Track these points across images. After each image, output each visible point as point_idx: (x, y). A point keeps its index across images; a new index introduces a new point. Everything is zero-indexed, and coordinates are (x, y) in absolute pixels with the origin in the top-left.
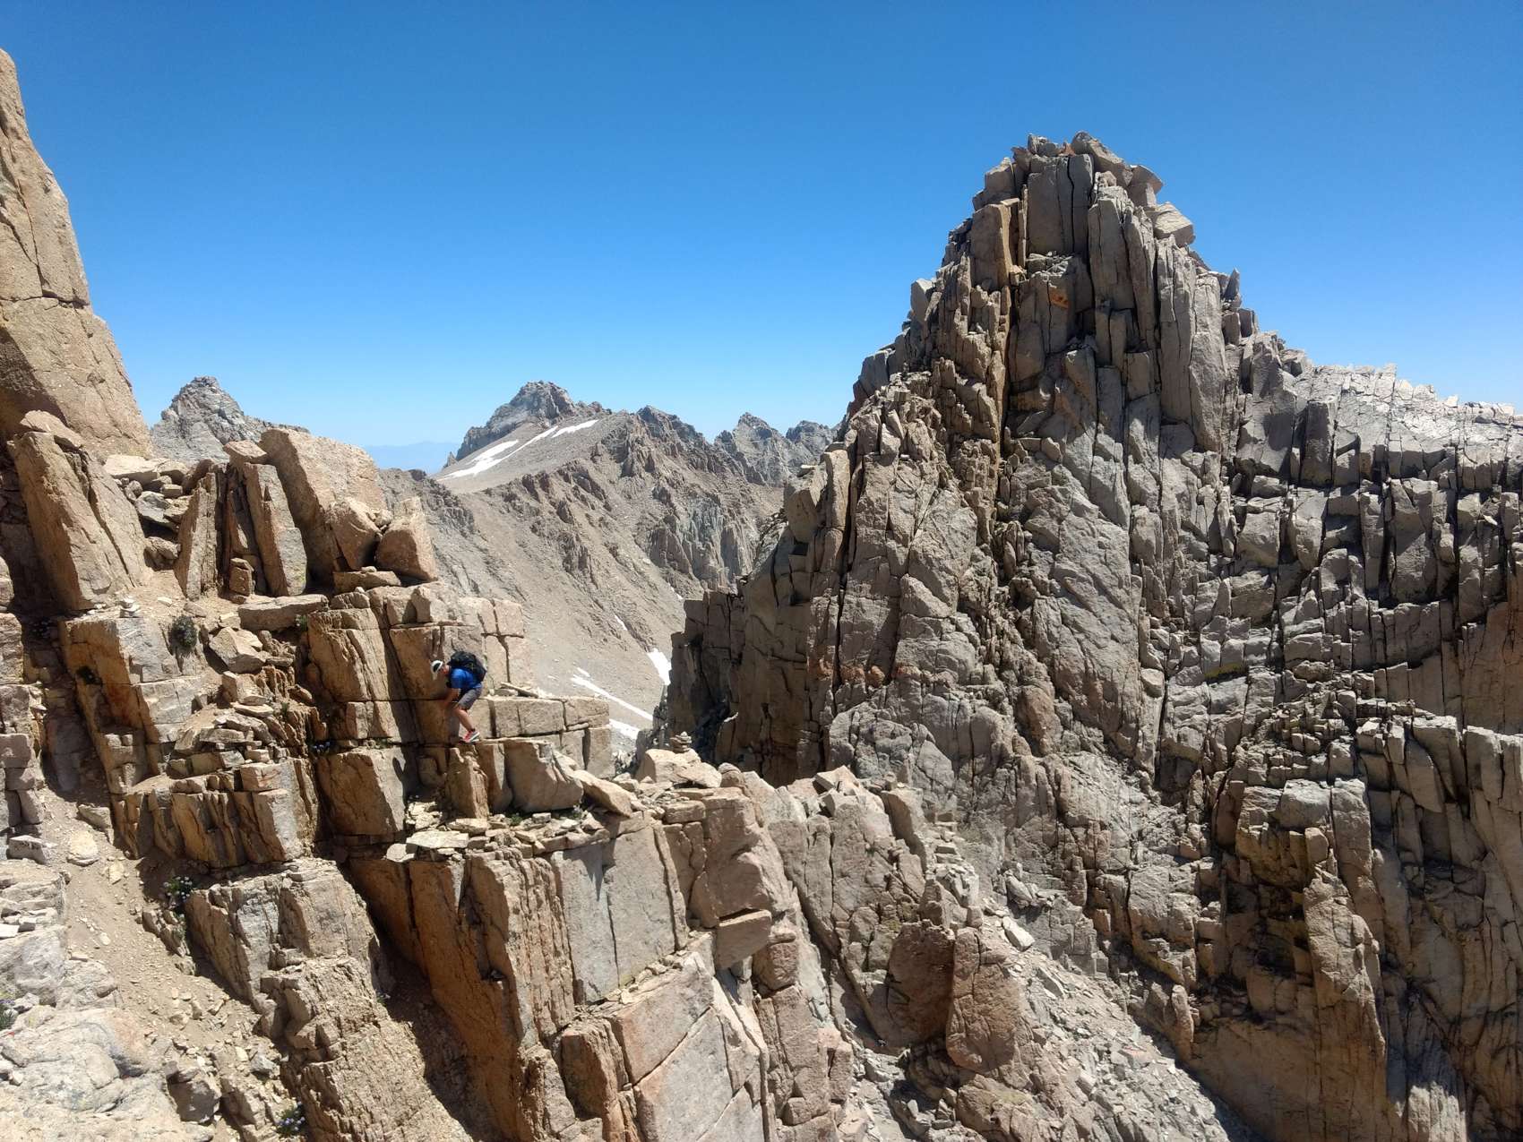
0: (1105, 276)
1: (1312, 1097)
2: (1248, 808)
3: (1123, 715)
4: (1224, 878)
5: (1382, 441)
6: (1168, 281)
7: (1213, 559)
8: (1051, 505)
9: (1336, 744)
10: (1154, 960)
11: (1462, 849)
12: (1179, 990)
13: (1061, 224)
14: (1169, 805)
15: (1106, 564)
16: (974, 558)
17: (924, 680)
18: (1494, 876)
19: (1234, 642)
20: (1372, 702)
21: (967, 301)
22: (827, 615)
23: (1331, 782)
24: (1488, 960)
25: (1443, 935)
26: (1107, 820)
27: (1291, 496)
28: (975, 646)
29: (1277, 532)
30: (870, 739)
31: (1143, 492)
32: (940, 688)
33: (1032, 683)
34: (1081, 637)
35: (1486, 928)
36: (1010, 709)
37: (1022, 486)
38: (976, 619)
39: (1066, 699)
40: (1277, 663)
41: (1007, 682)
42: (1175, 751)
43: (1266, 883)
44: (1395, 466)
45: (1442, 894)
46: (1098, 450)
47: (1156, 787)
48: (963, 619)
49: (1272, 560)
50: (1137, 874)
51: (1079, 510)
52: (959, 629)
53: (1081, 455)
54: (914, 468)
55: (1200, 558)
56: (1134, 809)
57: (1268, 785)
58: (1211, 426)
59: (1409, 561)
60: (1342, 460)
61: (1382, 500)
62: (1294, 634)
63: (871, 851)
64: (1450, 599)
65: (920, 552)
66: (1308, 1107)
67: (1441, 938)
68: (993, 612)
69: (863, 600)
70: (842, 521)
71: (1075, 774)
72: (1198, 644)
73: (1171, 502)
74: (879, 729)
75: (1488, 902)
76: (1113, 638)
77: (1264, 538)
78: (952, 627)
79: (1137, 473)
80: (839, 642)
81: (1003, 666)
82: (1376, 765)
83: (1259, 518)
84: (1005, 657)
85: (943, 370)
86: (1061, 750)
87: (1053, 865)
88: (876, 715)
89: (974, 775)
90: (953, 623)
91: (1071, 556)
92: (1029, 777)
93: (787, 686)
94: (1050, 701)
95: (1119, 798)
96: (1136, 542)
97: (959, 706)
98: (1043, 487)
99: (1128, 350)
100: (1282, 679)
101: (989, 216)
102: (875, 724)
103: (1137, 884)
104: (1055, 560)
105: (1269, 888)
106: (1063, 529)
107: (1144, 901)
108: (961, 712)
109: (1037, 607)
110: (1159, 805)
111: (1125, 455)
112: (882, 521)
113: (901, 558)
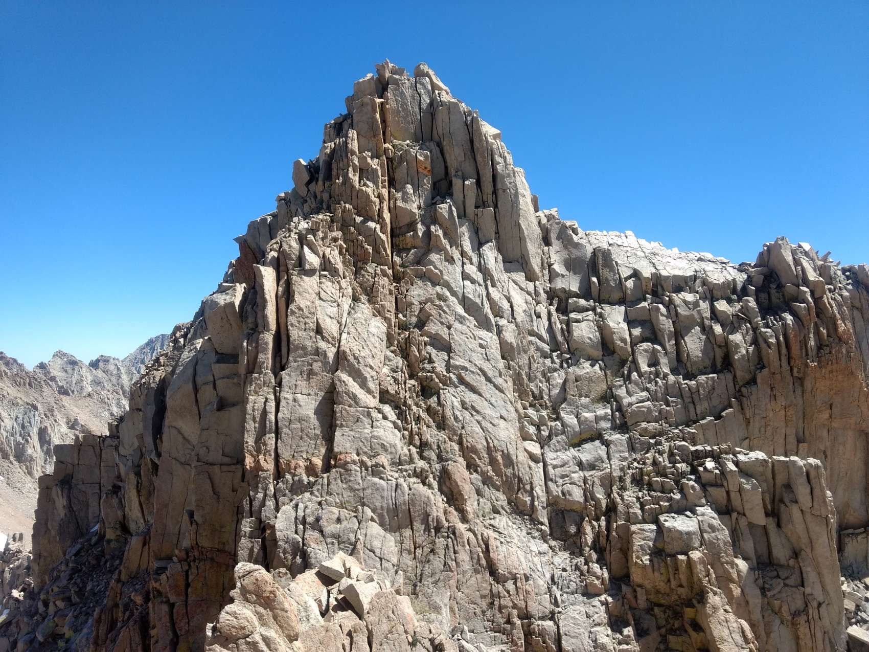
0: (456, 155)
2: (637, 542)
3: (520, 480)
4: (627, 607)
5: (654, 271)
6: (500, 160)
7: (555, 356)
8: (440, 316)
9: (684, 482)
11: (781, 553)
14: (566, 549)
15: (488, 360)
16: (386, 357)
17: (363, 463)
18: (809, 569)
19: (587, 414)
20: (700, 448)
21: (356, 162)
22: (265, 413)
23: (694, 512)
24: (813, 636)
25: (782, 623)
26: (528, 572)
27: (599, 310)
28: (400, 431)
29: (598, 334)
31: (500, 308)
32: (376, 470)
33: (450, 459)
34: (479, 418)
35: (810, 612)
36: (435, 484)
37: (416, 303)
38: (396, 407)
39: (476, 471)
40: (623, 426)
41: (428, 460)
42: (562, 505)
43: (659, 605)
44: (668, 285)
45: (777, 590)
46: (466, 276)
47: (554, 539)
48: (387, 409)
49: (598, 353)
50: (562, 617)
51: (461, 320)
52: (385, 418)
53: (455, 279)
54: (332, 282)
55: (545, 356)
56: (544, 559)
57: (644, 521)
59: (694, 345)
60: (630, 284)
61: (667, 307)
62: (630, 404)
63: (413, 644)
64: (730, 372)
65: (348, 351)
67: (781, 626)
68: (410, 402)
69: (298, 396)
70: (273, 326)
71: (496, 535)
72: (558, 418)
73: (520, 317)
74: (325, 517)
75: (808, 590)
76: (502, 417)
77: (590, 338)
78: (380, 416)
79: (495, 294)
80: (277, 435)
81: (423, 446)
82: (719, 495)
84: (424, 439)
85: (344, 211)
86: (480, 515)
87: (493, 622)
88: (320, 504)
89: (415, 548)
90: (379, 412)
91: (461, 354)
92: (463, 542)
93: (213, 490)
94: (466, 474)
95: (531, 551)
96: (504, 345)
97: (397, 485)
98: (432, 302)
99: (477, 207)
100: (630, 438)
101: (367, 104)
102: (320, 511)
103: (565, 626)
104: (450, 357)
105: (662, 609)
106: (452, 335)
107: (573, 640)
108: (399, 491)
109: (442, 396)
110: (560, 553)
111: (485, 281)
112: (311, 325)
113: (331, 356)
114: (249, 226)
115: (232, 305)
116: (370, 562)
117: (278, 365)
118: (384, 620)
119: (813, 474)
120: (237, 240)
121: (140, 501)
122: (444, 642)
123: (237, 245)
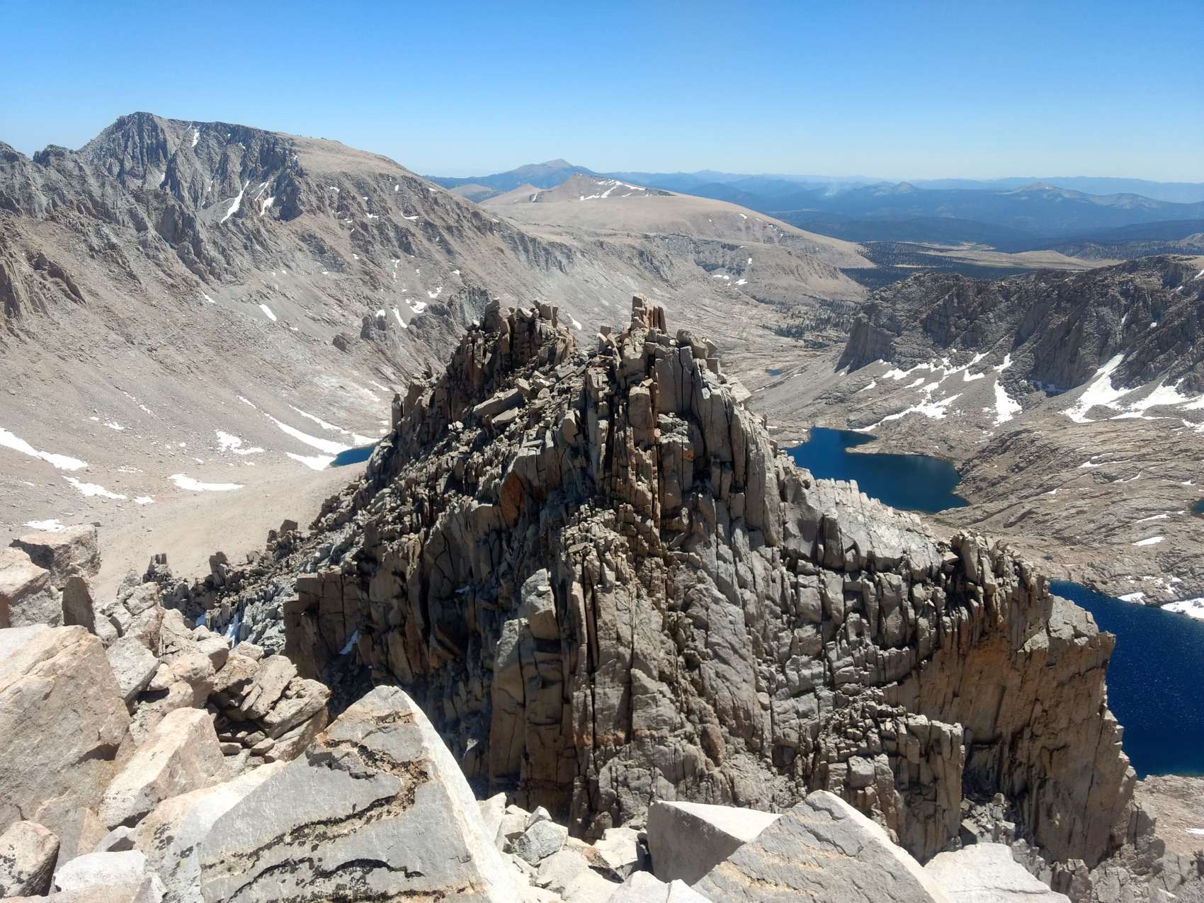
0: (714, 440)
3: (754, 727)
5: (870, 548)
6: (752, 447)
7: (785, 617)
8: (700, 599)
9: (869, 734)
11: (925, 778)
13: (676, 394)
14: (783, 774)
15: (735, 634)
16: (663, 642)
17: (652, 737)
18: (941, 790)
19: (806, 672)
20: (884, 708)
21: (634, 460)
22: (585, 705)
23: (873, 758)
25: (918, 822)
26: (758, 796)
27: (822, 576)
28: (674, 704)
29: (820, 602)
30: (625, 784)
31: (745, 581)
32: (662, 741)
33: (709, 722)
34: (728, 684)
35: (938, 815)
36: (698, 740)
37: (681, 587)
38: (670, 684)
39: (725, 725)
40: (831, 684)
41: (694, 724)
42: (782, 743)
44: (880, 566)
45: (918, 802)
46: (719, 557)
47: (775, 766)
48: (665, 687)
49: (817, 618)
51: (716, 601)
52: (664, 696)
53: (711, 561)
54: (624, 590)
55: (778, 617)
56: (769, 784)
57: (839, 762)
58: (775, 531)
59: (892, 622)
60: (849, 556)
61: (876, 586)
62: (839, 668)
64: (915, 647)
65: (639, 650)
68: (679, 678)
69: (607, 690)
70: (586, 639)
71: (738, 773)
72: (783, 672)
73: (760, 585)
74: (630, 776)
75: (938, 803)
76: (744, 680)
77: (812, 605)
78: (661, 696)
79: (742, 569)
80: (594, 721)
81: (689, 712)
82: (891, 745)
83: (808, 590)
84: (690, 706)
85: (626, 512)
86: (727, 758)
88: (626, 766)
89: (686, 790)
90: (660, 693)
91: (716, 632)
92: (718, 784)
94: (719, 730)
95: (760, 779)
96: (747, 615)
97: (675, 748)
98: (694, 586)
99: (731, 491)
100: (835, 695)
102: (626, 772)
104: (708, 636)
106: (709, 615)
108: (676, 753)
109: (702, 669)
110: (779, 777)
111: (734, 557)
112: (614, 635)
113: (628, 657)
117: (591, 668)
119: (954, 740)
121: (408, 658)
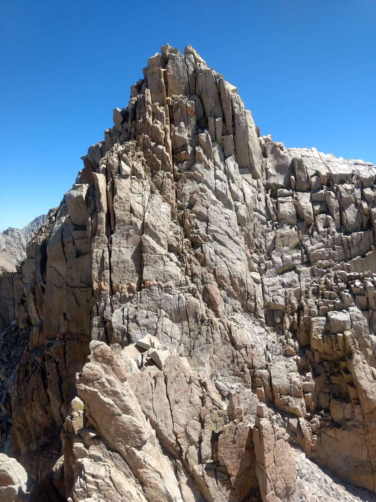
0: (210, 103)
1: (364, 457)
2: (315, 327)
3: (249, 294)
4: (308, 362)
5: (328, 171)
6: (237, 106)
7: (269, 223)
8: (202, 201)
9: (343, 293)
10: (287, 408)
12: (302, 420)
15: (230, 226)
16: (171, 226)
17: (159, 286)
19: (287, 256)
20: (352, 274)
21: (150, 109)
22: (103, 258)
26: (253, 344)
27: (295, 196)
28: (180, 267)
29: (294, 209)
31: (237, 196)
32: (167, 289)
33: (209, 283)
34: (225, 259)
37: (188, 194)
38: (177, 254)
39: (224, 289)
40: (308, 262)
41: (196, 283)
42: (272, 307)
43: (327, 360)
44: (336, 180)
46: (216, 177)
47: (268, 326)
48: (172, 255)
49: (294, 221)
50: (272, 367)
51: (215, 203)
52: (171, 260)
53: (210, 179)
54: (138, 182)
55: (263, 223)
56: (262, 337)
57: (319, 315)
58: (258, 169)
60: (314, 180)
61: (335, 193)
62: (312, 250)
63: (189, 383)
64: (371, 230)
65: (149, 222)
66: (363, 461)
68: (185, 251)
69: (122, 248)
70: (105, 208)
71: (235, 324)
72: (271, 259)
73: (249, 201)
76: (238, 259)
77: (290, 212)
78: (168, 259)
79: (234, 187)
80: (110, 271)
81: (193, 276)
82: (362, 300)
83: (286, 205)
84: (194, 272)
85: (144, 139)
86: (226, 313)
87: (234, 371)
88: (136, 308)
89: (190, 332)
90: (168, 257)
91: (215, 223)
92: (217, 328)
93: (76, 301)
94: (218, 291)
95: (255, 332)
96: (239, 217)
97: (179, 297)
98: (197, 193)
99: (223, 135)
100: (312, 269)
101: (156, 72)
102: (136, 312)
103: (273, 372)
104: (208, 225)
105: (328, 362)
106: (209, 212)
107: (278, 380)
108: (180, 300)
109: (204, 248)
110: (271, 333)
111: (228, 180)
112: (127, 208)
113: (139, 225)
114: (89, 150)
115: (81, 196)
116: (165, 339)
117: (109, 231)
118: (173, 370)
120: (82, 158)
121: (36, 308)
122: (206, 381)
123: (82, 161)
